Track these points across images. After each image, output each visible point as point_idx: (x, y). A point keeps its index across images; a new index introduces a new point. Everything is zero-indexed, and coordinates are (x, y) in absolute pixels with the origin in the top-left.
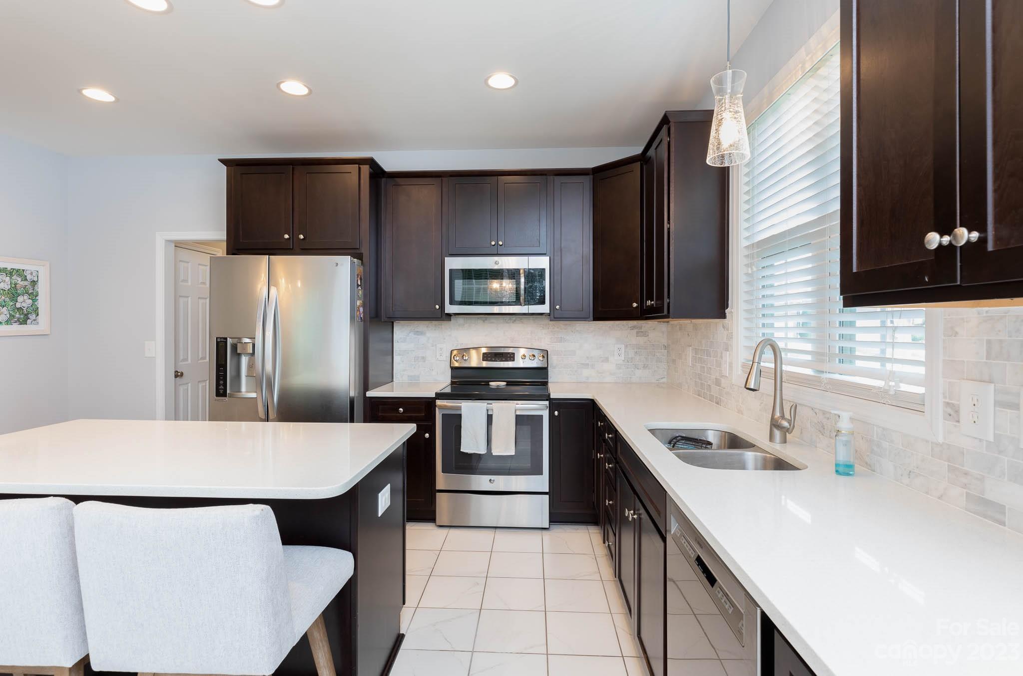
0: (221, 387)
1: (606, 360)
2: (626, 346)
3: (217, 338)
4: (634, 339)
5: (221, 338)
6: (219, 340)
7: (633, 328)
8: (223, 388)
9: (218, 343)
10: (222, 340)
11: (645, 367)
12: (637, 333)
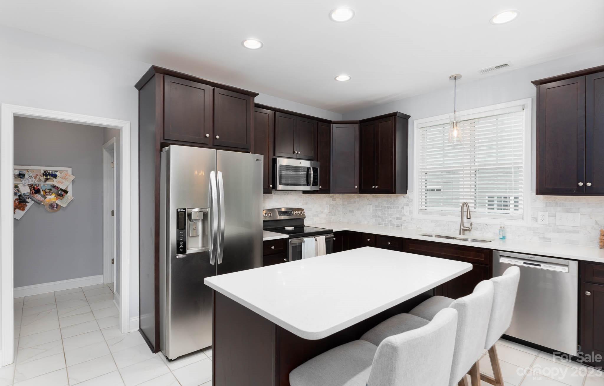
0: (182, 246)
1: (322, 212)
2: (329, 205)
3: (177, 209)
4: (332, 202)
5: (180, 209)
6: (179, 210)
7: (331, 197)
8: (183, 247)
9: (178, 213)
10: (182, 210)
11: (335, 215)
12: (333, 199)
